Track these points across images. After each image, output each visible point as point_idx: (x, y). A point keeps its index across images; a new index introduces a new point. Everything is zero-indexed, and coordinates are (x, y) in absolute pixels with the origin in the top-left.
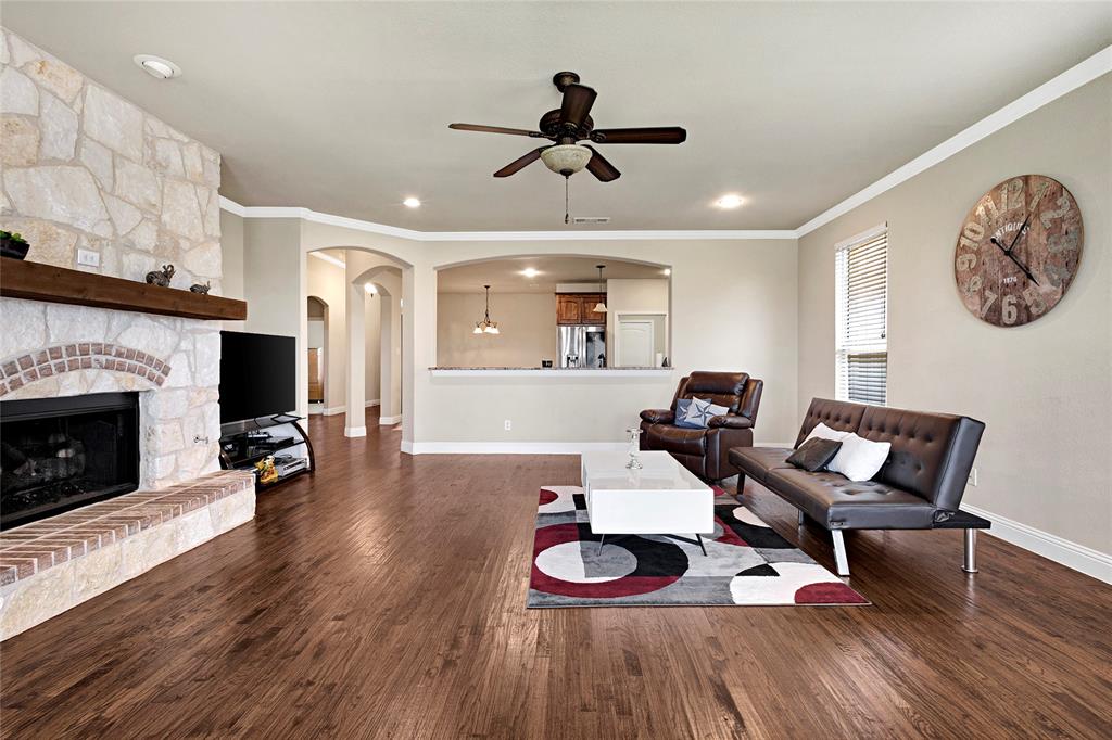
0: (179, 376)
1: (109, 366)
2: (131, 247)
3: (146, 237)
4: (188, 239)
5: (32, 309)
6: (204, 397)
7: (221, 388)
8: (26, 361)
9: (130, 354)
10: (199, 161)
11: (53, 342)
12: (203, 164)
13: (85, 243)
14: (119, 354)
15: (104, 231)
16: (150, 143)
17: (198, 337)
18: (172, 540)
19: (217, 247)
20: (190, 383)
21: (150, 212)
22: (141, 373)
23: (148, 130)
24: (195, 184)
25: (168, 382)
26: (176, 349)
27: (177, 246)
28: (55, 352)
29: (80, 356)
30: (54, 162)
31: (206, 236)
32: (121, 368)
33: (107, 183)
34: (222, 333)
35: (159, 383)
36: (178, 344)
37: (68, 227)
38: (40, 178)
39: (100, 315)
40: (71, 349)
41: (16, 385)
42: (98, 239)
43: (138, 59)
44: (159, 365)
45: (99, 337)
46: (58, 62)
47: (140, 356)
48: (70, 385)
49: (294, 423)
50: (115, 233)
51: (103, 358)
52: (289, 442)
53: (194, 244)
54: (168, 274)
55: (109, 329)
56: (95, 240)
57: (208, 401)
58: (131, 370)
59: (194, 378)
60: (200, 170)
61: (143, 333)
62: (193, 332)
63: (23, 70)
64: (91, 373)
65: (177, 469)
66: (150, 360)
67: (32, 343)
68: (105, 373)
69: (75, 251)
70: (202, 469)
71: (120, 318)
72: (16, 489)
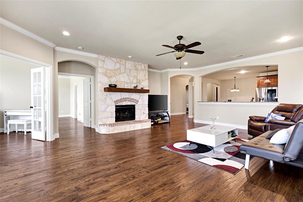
0: (140, 102)
1: (129, 101)
2: (132, 83)
3: (135, 81)
4: (142, 80)
5: (119, 93)
6: (145, 106)
7: (148, 104)
8: (118, 100)
9: (132, 99)
10: (144, 67)
11: (122, 98)
12: (145, 67)
13: (126, 83)
14: (130, 99)
15: (128, 81)
16: (135, 66)
17: (144, 96)
18: (134, 127)
19: (147, 80)
20: (142, 104)
21: (135, 77)
22: (134, 102)
23: (135, 64)
24: (143, 71)
25: (138, 103)
26: (140, 98)
27: (140, 82)
28: (122, 99)
29: (125, 99)
30: (122, 73)
31: (145, 79)
32: (131, 101)
33: (129, 74)
34: (148, 95)
35: (137, 103)
36: (140, 97)
37: (124, 82)
38: (120, 76)
39: (128, 93)
40: (124, 99)
41: (118, 103)
42: (128, 83)
43: (128, 56)
44: (137, 101)
45: (128, 97)
46: (122, 60)
47: (134, 99)
48: (124, 103)
49: (167, 112)
50: (130, 81)
51: (128, 100)
52: (166, 116)
53: (143, 81)
54: (137, 86)
55: (129, 95)
56: (127, 83)
57: (146, 107)
58: (132, 101)
59: (143, 103)
60: (144, 68)
61: (134, 96)
62: (143, 95)
63: (118, 63)
64: (127, 102)
65: (140, 117)
66: (135, 100)
67: (119, 98)
68: (129, 102)
69: (124, 85)
70: (145, 118)
71: (131, 94)
72: (120, 117)
